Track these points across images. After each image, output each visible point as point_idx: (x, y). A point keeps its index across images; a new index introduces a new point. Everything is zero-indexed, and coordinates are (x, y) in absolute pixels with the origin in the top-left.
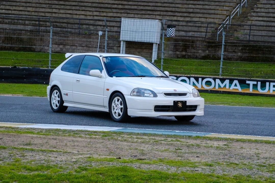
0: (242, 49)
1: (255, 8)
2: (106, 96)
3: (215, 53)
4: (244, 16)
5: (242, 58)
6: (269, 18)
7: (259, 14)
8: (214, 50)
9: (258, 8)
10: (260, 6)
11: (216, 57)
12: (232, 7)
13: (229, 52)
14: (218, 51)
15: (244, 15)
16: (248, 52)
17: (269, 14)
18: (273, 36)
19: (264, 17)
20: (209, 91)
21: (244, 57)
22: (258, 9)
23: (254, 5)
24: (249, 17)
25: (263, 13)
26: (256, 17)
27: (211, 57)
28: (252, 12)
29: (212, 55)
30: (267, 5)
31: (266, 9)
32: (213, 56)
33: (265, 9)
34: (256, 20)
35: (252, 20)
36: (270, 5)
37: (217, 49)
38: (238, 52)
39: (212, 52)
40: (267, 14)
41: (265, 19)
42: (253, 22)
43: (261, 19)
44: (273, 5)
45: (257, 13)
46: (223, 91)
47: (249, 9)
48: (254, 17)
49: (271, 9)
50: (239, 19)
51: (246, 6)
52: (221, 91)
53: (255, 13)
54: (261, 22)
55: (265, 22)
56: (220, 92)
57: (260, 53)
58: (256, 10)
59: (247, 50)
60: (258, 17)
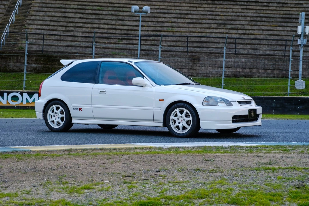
0: (36, 60)
1: (30, 15)
2: (160, 108)
3: (6, 64)
4: (20, 24)
5: (37, 70)
6: (48, 26)
7: (36, 22)
8: (4, 61)
9: (32, 15)
10: (33, 13)
11: (8, 69)
12: (3, 14)
13: (22, 63)
14: (9, 62)
15: (19, 22)
16: (42, 63)
17: (46, 21)
18: (61, 46)
19: (43, 25)
20: (16, 107)
21: (39, 69)
22: (32, 17)
23: (26, 13)
24: (26, 25)
25: (40, 21)
26: (34, 26)
27: (2, 69)
28: (27, 20)
29: (2, 67)
30: (41, 12)
31: (42, 16)
32: (4, 68)
33: (40, 17)
34: (36, 29)
35: (31, 29)
36: (43, 13)
37: (8, 60)
38: (32, 63)
39: (2, 63)
40: (44, 22)
41: (44, 27)
42: (32, 30)
43: (39, 27)
44: (47, 13)
45: (33, 21)
46: (31, 107)
47: (22, 17)
48: (31, 25)
49: (46, 17)
50: (15, 27)
51: (18, 13)
52: (29, 107)
53: (31, 21)
54: (41, 30)
55: (46, 31)
56: (27, 107)
57: (56, 64)
58: (31, 17)
59: (42, 61)
60: (37, 25)
